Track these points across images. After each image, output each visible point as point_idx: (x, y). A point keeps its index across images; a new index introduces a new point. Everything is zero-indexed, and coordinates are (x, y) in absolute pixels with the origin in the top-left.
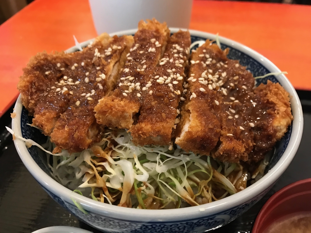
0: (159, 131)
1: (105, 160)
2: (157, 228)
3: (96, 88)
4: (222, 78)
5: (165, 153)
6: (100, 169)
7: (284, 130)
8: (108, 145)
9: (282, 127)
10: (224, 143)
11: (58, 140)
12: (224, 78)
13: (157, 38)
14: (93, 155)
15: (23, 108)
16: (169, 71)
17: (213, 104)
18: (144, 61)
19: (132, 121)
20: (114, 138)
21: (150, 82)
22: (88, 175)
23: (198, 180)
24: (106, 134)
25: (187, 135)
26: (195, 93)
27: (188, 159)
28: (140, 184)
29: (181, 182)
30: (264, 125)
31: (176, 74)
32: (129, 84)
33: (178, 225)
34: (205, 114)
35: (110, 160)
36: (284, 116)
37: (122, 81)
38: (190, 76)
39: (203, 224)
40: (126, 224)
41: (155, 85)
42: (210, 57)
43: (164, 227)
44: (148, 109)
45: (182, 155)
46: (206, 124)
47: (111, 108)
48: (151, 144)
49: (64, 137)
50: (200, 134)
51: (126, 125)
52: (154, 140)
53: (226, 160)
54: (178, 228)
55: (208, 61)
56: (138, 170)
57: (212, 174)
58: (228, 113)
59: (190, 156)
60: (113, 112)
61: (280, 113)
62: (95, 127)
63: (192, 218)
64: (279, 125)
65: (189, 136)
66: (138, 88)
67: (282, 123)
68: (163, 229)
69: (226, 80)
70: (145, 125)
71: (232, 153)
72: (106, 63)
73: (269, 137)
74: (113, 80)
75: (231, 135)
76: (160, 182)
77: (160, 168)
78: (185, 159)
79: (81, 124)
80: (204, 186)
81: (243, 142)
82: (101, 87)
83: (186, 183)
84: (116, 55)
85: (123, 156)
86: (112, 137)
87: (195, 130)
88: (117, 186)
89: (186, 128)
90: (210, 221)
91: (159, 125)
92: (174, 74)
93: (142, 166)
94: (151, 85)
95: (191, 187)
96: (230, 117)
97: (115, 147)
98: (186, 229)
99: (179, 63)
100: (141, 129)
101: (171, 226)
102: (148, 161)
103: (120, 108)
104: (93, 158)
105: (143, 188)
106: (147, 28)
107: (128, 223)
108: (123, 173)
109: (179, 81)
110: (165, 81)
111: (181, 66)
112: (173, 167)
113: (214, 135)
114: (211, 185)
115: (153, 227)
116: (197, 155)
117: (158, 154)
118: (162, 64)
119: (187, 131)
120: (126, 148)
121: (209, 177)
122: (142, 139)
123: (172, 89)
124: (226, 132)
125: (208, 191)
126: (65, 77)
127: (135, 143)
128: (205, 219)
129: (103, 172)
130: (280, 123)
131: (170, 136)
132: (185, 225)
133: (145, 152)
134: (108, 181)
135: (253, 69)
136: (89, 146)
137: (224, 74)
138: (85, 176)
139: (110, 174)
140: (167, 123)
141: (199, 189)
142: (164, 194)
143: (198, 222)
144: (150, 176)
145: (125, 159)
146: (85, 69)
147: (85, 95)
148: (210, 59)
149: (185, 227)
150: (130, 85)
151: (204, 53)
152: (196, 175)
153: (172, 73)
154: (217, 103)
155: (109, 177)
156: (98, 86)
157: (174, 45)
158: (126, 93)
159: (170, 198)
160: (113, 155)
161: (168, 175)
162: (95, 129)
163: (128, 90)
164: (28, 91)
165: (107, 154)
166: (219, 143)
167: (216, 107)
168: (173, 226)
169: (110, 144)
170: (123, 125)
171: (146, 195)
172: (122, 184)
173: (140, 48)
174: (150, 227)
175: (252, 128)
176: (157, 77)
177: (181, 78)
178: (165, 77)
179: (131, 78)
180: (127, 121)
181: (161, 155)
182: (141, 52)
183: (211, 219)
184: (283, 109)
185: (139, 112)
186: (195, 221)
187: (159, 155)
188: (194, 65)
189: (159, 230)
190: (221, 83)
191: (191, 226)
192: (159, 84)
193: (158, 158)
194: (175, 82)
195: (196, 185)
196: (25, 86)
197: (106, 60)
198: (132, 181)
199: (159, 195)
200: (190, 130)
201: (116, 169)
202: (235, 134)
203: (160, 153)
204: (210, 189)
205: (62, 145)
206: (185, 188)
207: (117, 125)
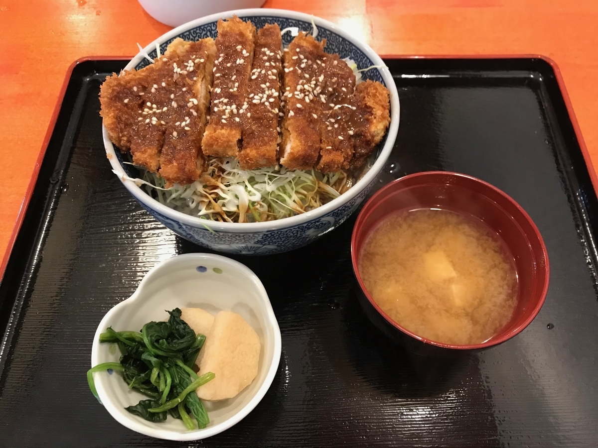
0: (264, 155)
1: (216, 187)
2: (275, 235)
3: (190, 115)
4: (320, 84)
5: (272, 173)
6: (213, 196)
7: (382, 134)
8: (216, 173)
9: (379, 132)
10: (324, 156)
11: (169, 175)
12: (321, 83)
13: (243, 44)
14: (204, 184)
15: (114, 145)
16: (263, 86)
17: (311, 118)
18: (234, 77)
19: (237, 149)
20: (220, 165)
21: (245, 103)
22: (203, 203)
23: (305, 192)
24: (211, 162)
25: (290, 155)
26: (292, 110)
27: (294, 175)
28: (253, 203)
29: (290, 197)
30: (362, 131)
31: (271, 90)
32: (224, 107)
33: (292, 230)
34: (304, 132)
35: (222, 186)
36: (380, 120)
37: (216, 105)
38: (286, 91)
39: (312, 227)
40: (250, 236)
41: (252, 105)
42: (305, 58)
43: (281, 234)
44: (250, 134)
45: (288, 173)
46: (305, 142)
47: (216, 139)
48: (258, 167)
49: (174, 172)
50: (300, 153)
51: (232, 153)
52: (260, 163)
53: (328, 170)
54: (292, 232)
55: (303, 63)
56: (249, 192)
57: (317, 186)
58: (328, 123)
59: (295, 172)
60: (220, 144)
61: (377, 118)
62: (200, 157)
63: (302, 223)
64: (376, 130)
65: (292, 156)
66: (235, 111)
67: (378, 128)
68: (280, 236)
69: (323, 85)
70: (251, 151)
71: (332, 165)
72: (192, 82)
73: (368, 143)
74: (204, 101)
75: (330, 147)
76: (271, 199)
77: (270, 187)
78: (291, 176)
79: (188, 157)
80: (312, 197)
81: (342, 152)
82: (195, 114)
83: (295, 197)
84: (201, 71)
85: (233, 181)
86: (218, 165)
87: (296, 150)
88: (233, 209)
89: (288, 149)
90: (317, 224)
91: (263, 149)
92: (269, 90)
93: (253, 187)
94: (247, 106)
95: (301, 200)
96: (329, 128)
97: (223, 173)
98: (299, 233)
99: (272, 75)
100: (247, 155)
101: (286, 231)
102: (257, 183)
103: (225, 139)
104: (205, 187)
105: (258, 206)
106: (228, 29)
107: (251, 235)
108: (237, 197)
109: (275, 97)
110: (261, 100)
111: (274, 77)
112: (281, 184)
113: (314, 151)
114: (318, 196)
115: (272, 235)
116: (302, 171)
117: (265, 174)
118: (254, 77)
119: (289, 152)
120: (234, 173)
121: (315, 188)
122: (249, 165)
123: (269, 108)
124: (326, 145)
125: (316, 201)
126: (149, 104)
127: (243, 168)
128: (312, 222)
129: (217, 198)
130: (376, 128)
131: (275, 158)
132: (297, 229)
133: (253, 175)
134: (224, 205)
135: (356, 58)
136: (200, 176)
137: (321, 78)
138: (200, 204)
139: (224, 199)
140: (270, 146)
141: (307, 200)
142: (277, 209)
143: (307, 225)
144: (262, 196)
145: (235, 184)
146: (168, 91)
147: (180, 125)
148: (305, 60)
149: (297, 231)
150: (226, 109)
151: (298, 53)
152: (303, 188)
153: (267, 89)
154: (315, 116)
155: (224, 202)
156: (192, 113)
157: (263, 50)
158: (224, 119)
159: (283, 212)
160: (223, 182)
161: (277, 192)
162: (201, 159)
163: (225, 115)
164: (117, 128)
165: (217, 181)
166: (320, 157)
167: (314, 121)
168: (288, 232)
169: (218, 172)
170: (230, 153)
171: (260, 213)
172: (238, 206)
173: (226, 59)
174: (270, 235)
175: (351, 136)
176: (252, 95)
177: (276, 94)
178: (260, 95)
179: (226, 101)
180: (234, 150)
181: (269, 175)
182: (229, 65)
183: (318, 222)
184: (379, 113)
185: (242, 138)
186: (305, 225)
187: (267, 175)
188: (288, 73)
189: (277, 237)
190: (318, 89)
191: (302, 230)
192: (255, 104)
193: (266, 179)
194: (272, 100)
195: (303, 197)
196: (112, 124)
197: (191, 79)
198: (247, 203)
199: (272, 212)
200: (292, 151)
201: (230, 193)
202: (334, 146)
203: (268, 174)
204: (318, 199)
205: (173, 179)
206: (294, 201)
207: (224, 155)
